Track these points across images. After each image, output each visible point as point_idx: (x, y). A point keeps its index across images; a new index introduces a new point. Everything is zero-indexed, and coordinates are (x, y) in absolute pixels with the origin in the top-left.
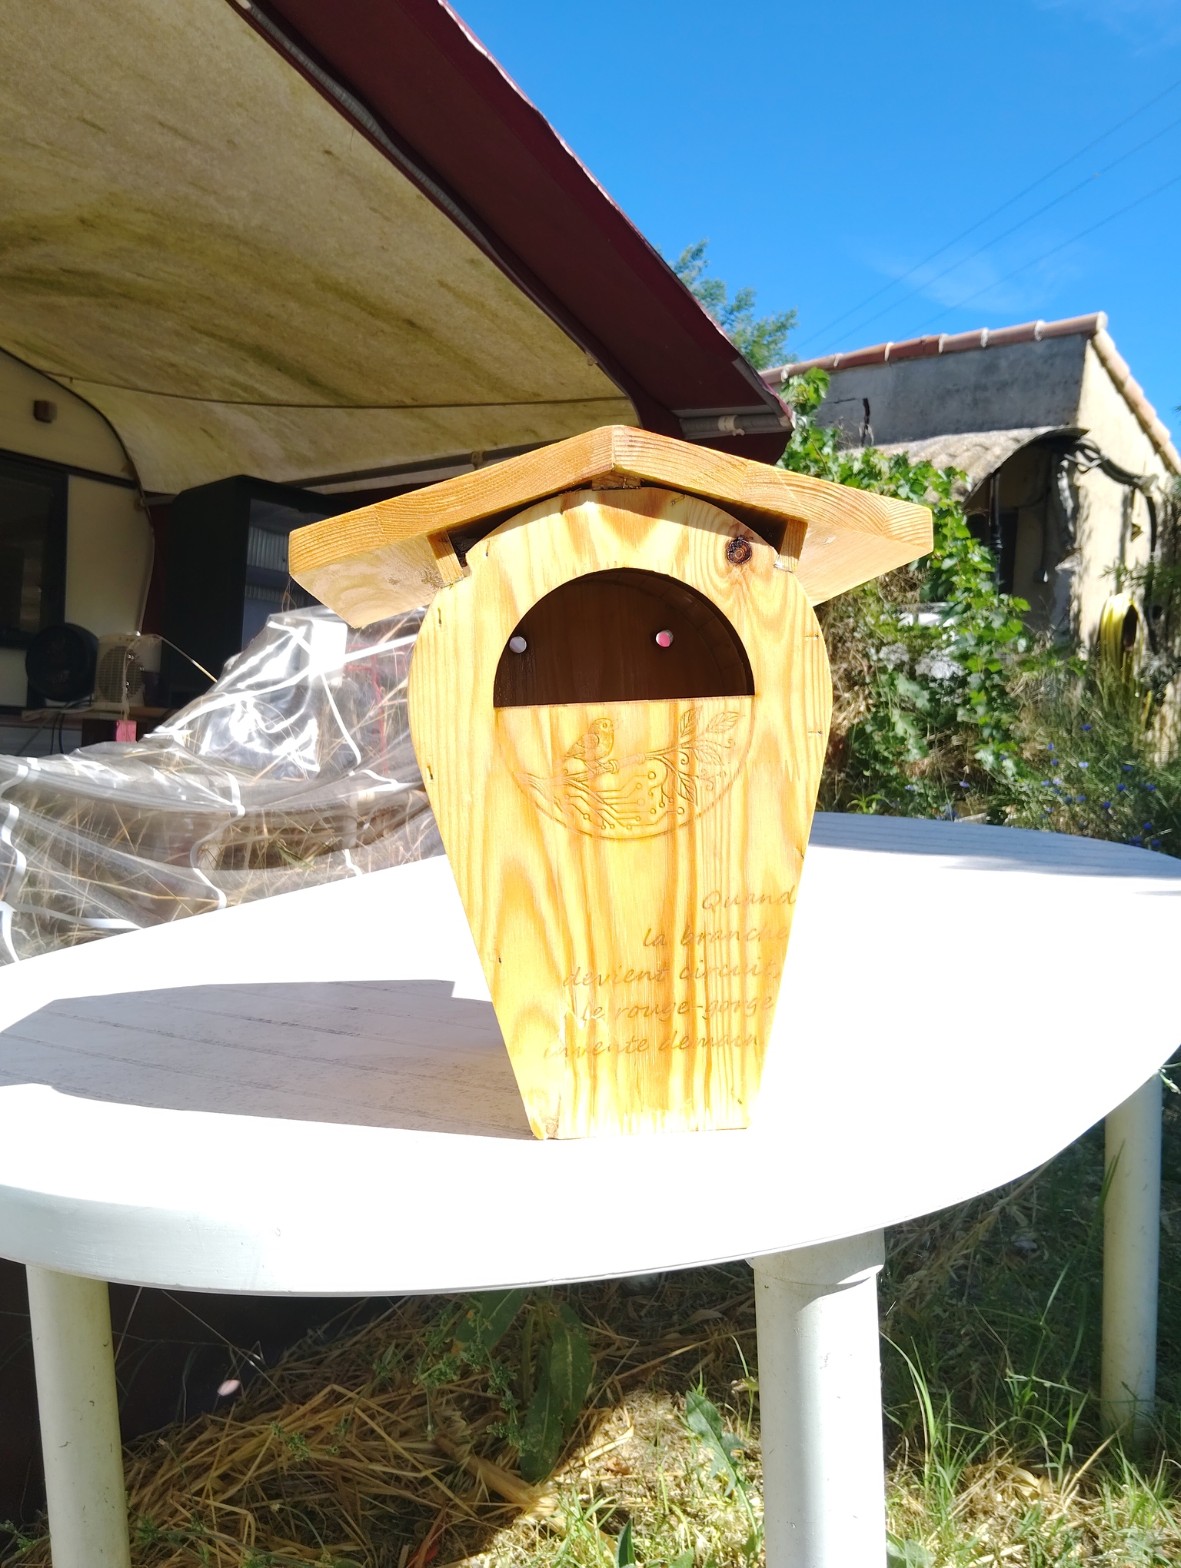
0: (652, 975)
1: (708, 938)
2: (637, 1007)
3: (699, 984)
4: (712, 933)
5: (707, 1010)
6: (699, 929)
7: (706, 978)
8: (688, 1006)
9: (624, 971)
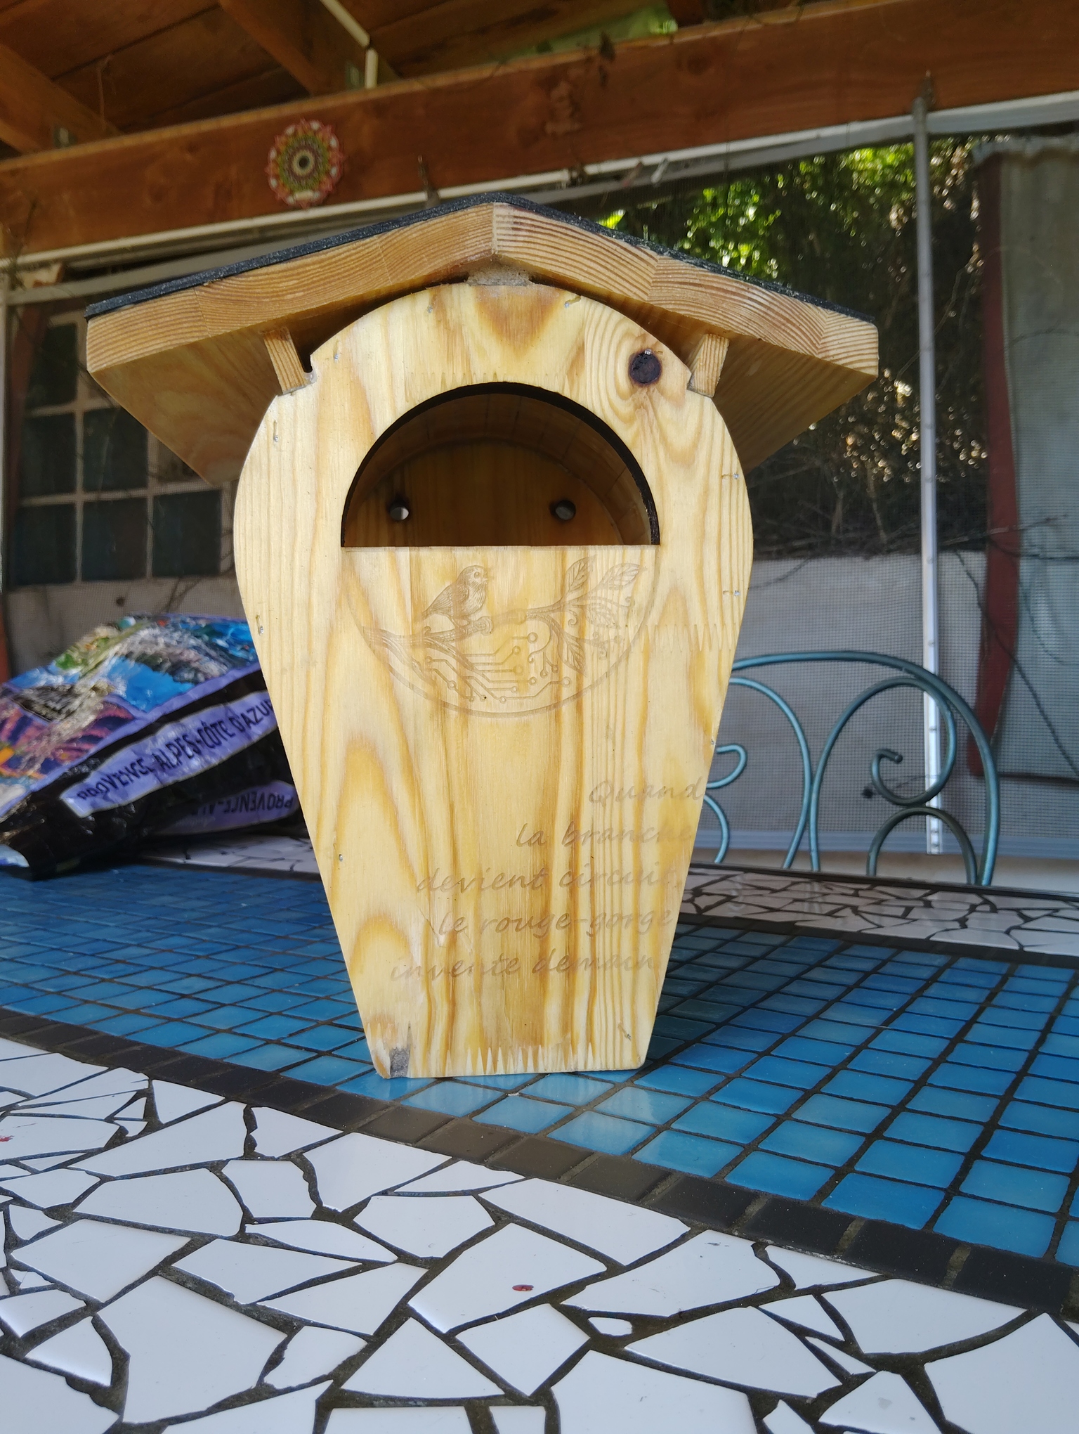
0: (527, 881)
1: (596, 837)
2: (508, 919)
3: (583, 892)
4: (602, 832)
5: (592, 925)
6: (584, 827)
7: (592, 886)
8: (571, 920)
9: (493, 875)
